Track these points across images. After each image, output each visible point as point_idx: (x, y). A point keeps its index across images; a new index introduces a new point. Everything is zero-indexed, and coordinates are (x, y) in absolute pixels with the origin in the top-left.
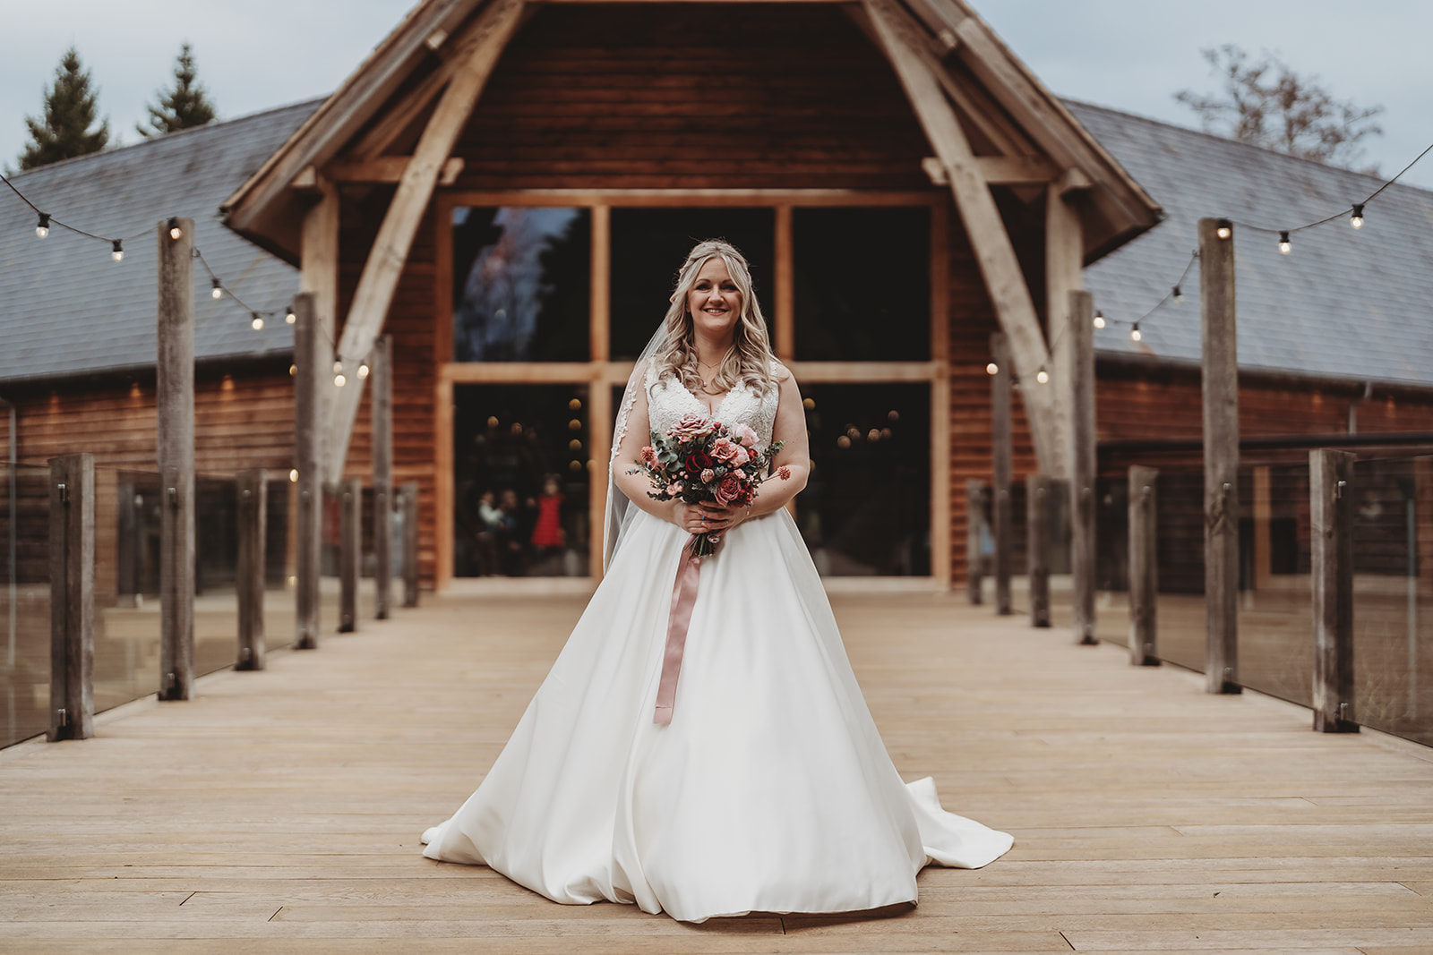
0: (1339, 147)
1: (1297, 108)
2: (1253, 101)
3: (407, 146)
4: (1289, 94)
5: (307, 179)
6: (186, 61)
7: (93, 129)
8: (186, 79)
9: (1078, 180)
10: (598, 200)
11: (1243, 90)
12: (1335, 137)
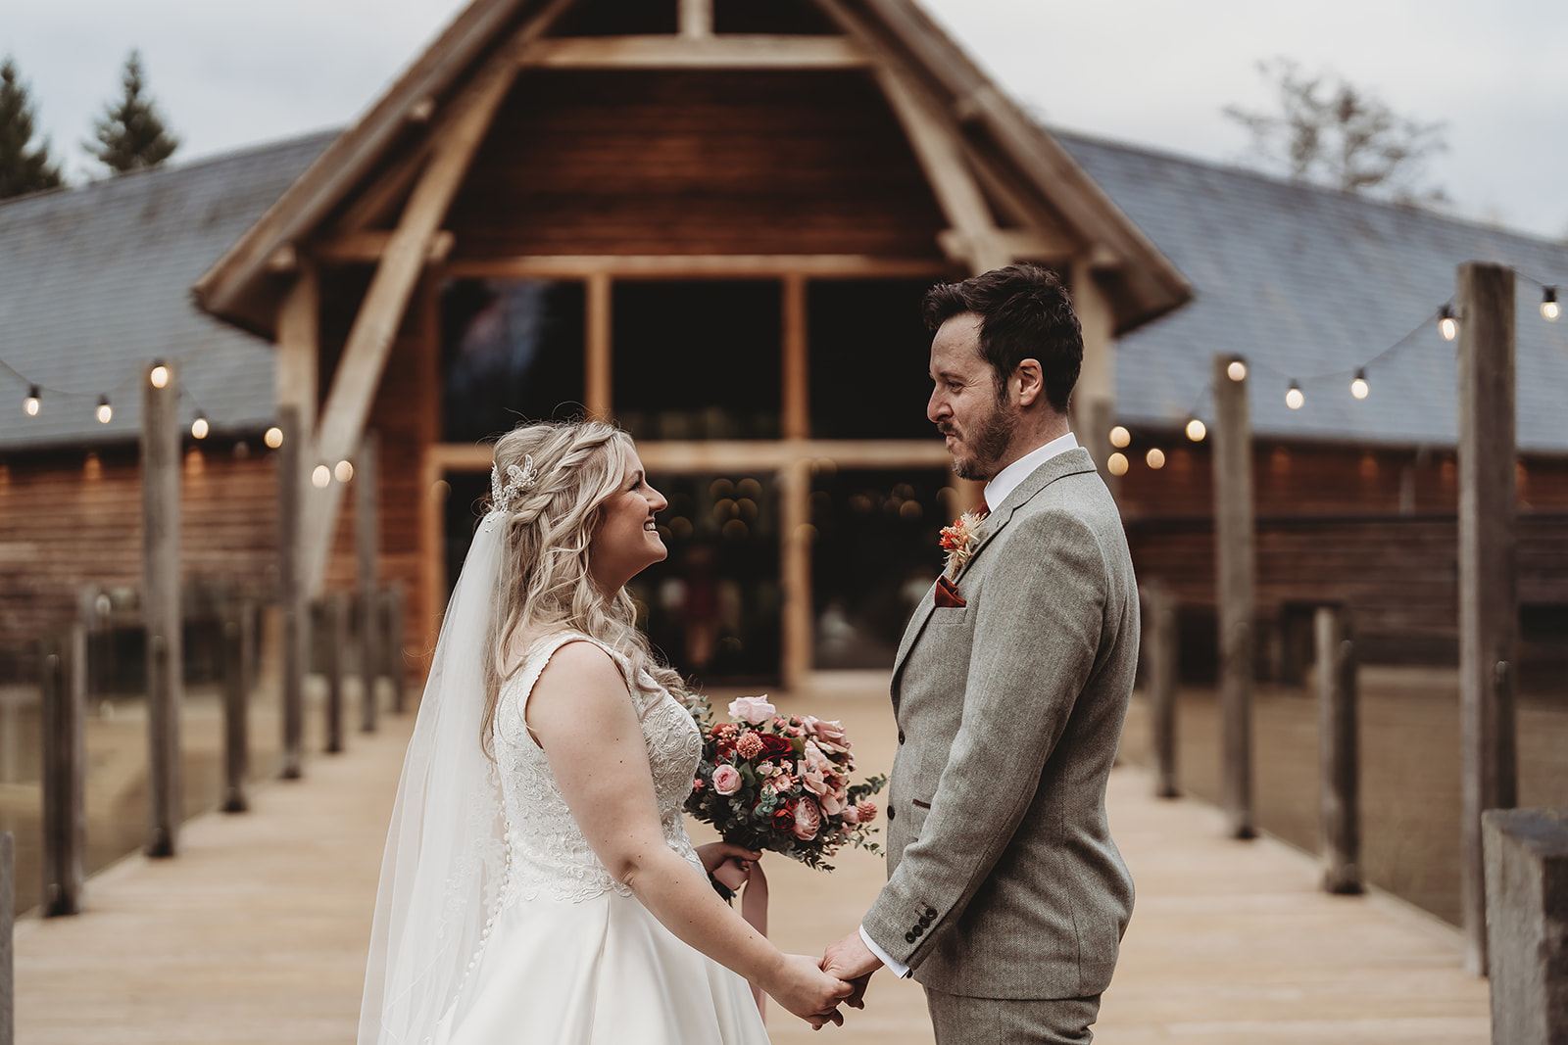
0: (1401, 164)
1: (1357, 124)
2: (1306, 114)
3: (391, 221)
4: (1347, 108)
5: (284, 259)
6: (134, 68)
7: (32, 147)
8: (134, 88)
9: (1104, 257)
10: (594, 268)
11: (1297, 102)
12: (1396, 155)
